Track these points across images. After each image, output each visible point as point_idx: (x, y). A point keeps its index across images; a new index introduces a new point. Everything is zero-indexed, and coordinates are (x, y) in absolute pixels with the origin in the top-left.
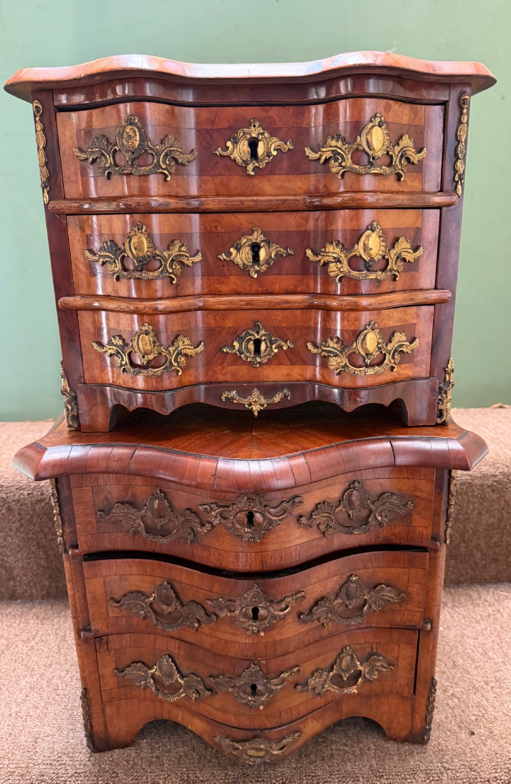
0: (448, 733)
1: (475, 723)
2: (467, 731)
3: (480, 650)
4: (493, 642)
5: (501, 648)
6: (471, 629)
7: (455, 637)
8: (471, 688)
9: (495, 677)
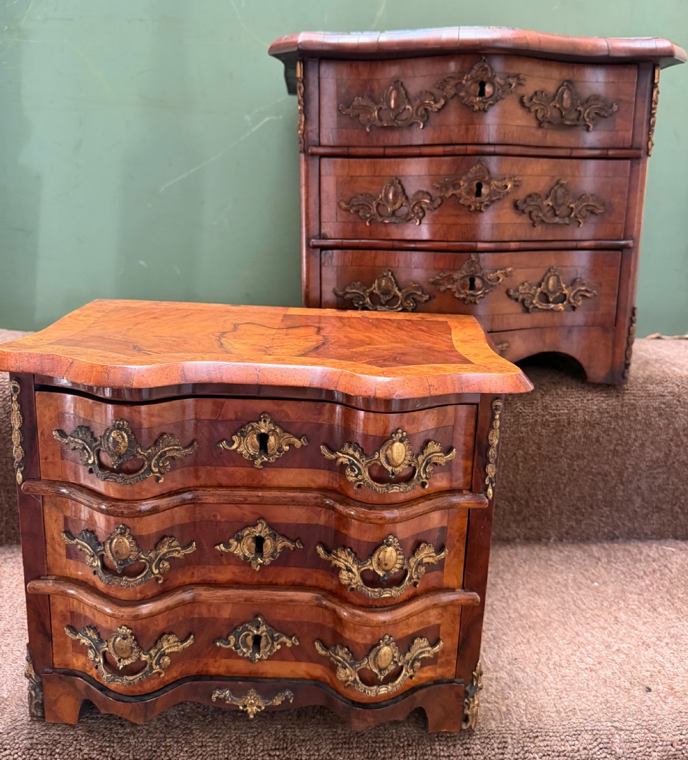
1: (650, 678)
2: (641, 687)
4: (661, 598)
6: (633, 584)
7: (614, 593)
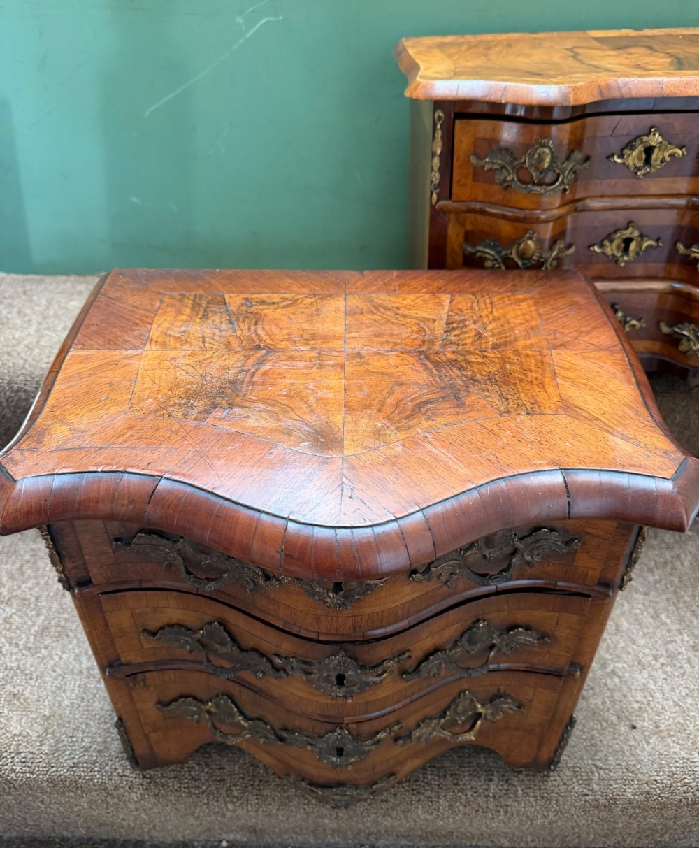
0: (605, 725)
1: (637, 713)
2: (627, 723)
3: (651, 610)
5: (677, 610)
8: (636, 664)
9: (667, 650)
